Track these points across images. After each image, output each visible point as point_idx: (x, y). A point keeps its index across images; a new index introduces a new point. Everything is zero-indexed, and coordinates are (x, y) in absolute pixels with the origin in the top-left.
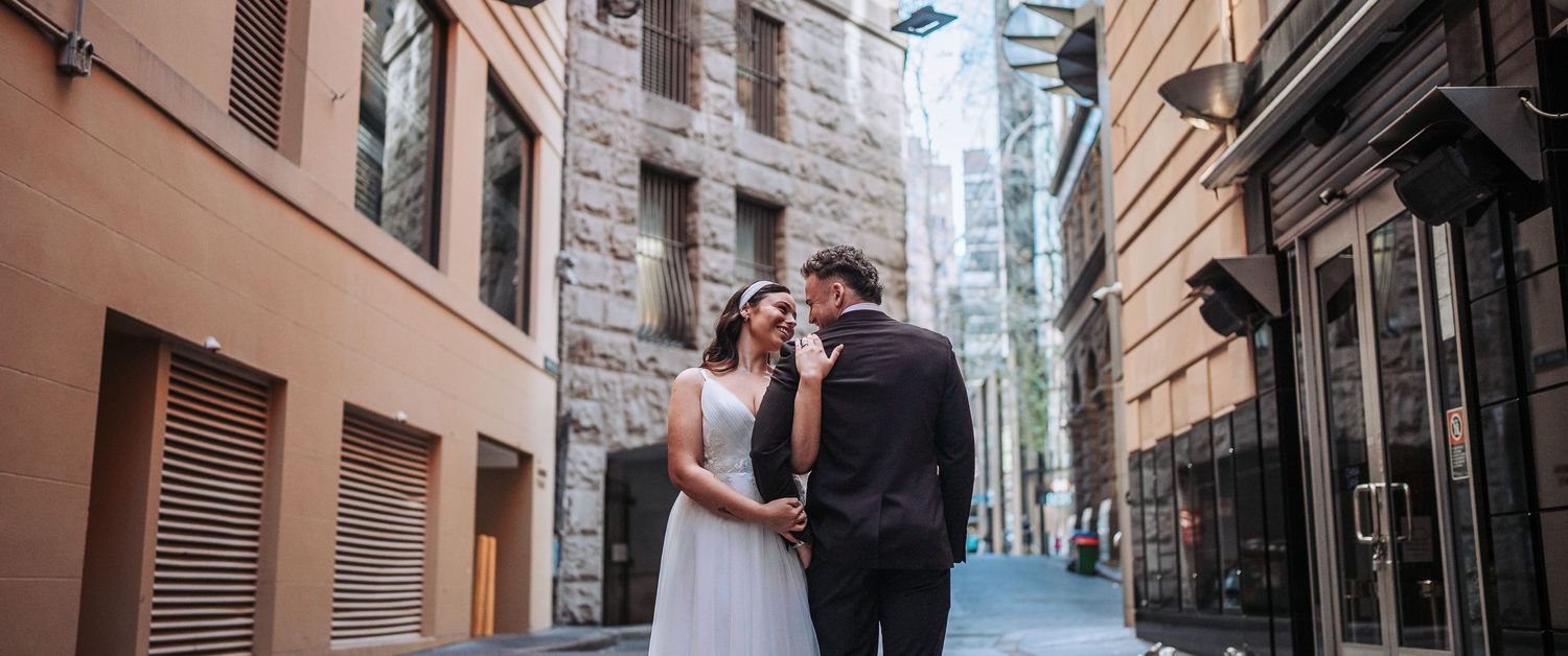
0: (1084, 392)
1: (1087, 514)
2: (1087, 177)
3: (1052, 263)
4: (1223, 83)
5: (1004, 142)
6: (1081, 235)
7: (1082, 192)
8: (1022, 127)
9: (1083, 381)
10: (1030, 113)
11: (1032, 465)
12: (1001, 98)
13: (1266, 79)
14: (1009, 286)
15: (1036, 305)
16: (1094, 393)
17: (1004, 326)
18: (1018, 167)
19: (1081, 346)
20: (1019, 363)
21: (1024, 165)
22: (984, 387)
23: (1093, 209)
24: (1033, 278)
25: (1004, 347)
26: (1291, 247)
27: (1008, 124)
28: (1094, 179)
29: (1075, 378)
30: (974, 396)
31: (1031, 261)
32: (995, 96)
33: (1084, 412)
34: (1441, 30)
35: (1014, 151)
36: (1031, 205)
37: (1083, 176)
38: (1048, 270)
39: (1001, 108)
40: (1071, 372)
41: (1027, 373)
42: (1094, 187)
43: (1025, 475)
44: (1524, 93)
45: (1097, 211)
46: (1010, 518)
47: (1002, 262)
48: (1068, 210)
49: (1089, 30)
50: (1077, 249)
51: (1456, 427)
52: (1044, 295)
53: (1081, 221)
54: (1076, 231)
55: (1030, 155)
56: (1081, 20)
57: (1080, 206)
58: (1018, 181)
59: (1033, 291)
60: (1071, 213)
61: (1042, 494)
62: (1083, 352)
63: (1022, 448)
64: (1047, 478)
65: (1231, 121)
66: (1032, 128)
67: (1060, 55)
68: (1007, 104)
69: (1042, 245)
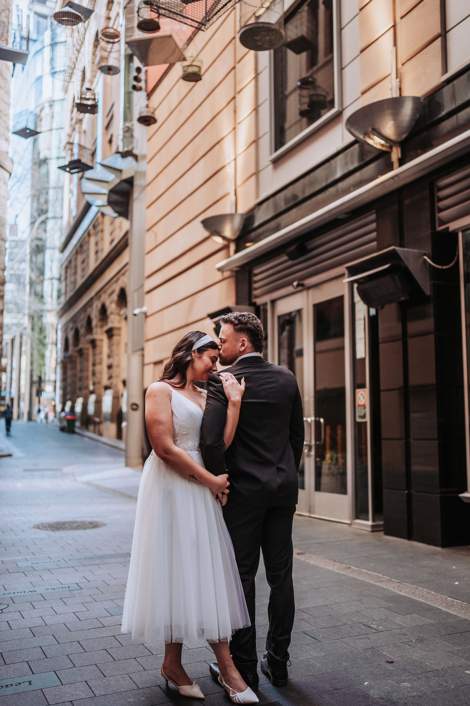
0: (71, 348)
1: (69, 404)
2: (81, 246)
3: (52, 284)
4: (232, 222)
5: (33, 223)
6: (75, 273)
7: (77, 253)
8: (43, 218)
9: (71, 341)
10: (46, 212)
11: (35, 378)
12: (32, 202)
13: (257, 223)
14: (30, 294)
15: (43, 303)
16: (77, 348)
17: (26, 312)
18: (39, 236)
19: (71, 325)
20: (33, 329)
21: (42, 235)
22: (13, 341)
23: (83, 262)
24: (42, 290)
25: (26, 322)
26: (266, 304)
27: (36, 214)
28: (85, 248)
29: (66, 341)
30: (7, 344)
31: (42, 282)
32: (29, 201)
33: (70, 357)
34: (373, 217)
35: (38, 229)
36: (44, 256)
37: (78, 246)
38: (50, 288)
39: (32, 207)
40: (64, 336)
41: (36, 335)
42: (84, 252)
43: (32, 383)
44: (425, 255)
45: (85, 263)
46: (22, 404)
47: (27, 281)
48: (69, 259)
49: (130, 182)
50: (72, 279)
51: (361, 398)
52: (47, 298)
53: (76, 267)
54: (73, 271)
55: (45, 231)
56: (125, 176)
57: (76, 259)
58: (39, 243)
59: (42, 297)
60: (70, 262)
61: (39, 392)
62: (72, 329)
63: (32, 371)
64: (42, 385)
65: (233, 241)
66: (47, 218)
67: (112, 191)
68: (35, 205)
69: (48, 274)
